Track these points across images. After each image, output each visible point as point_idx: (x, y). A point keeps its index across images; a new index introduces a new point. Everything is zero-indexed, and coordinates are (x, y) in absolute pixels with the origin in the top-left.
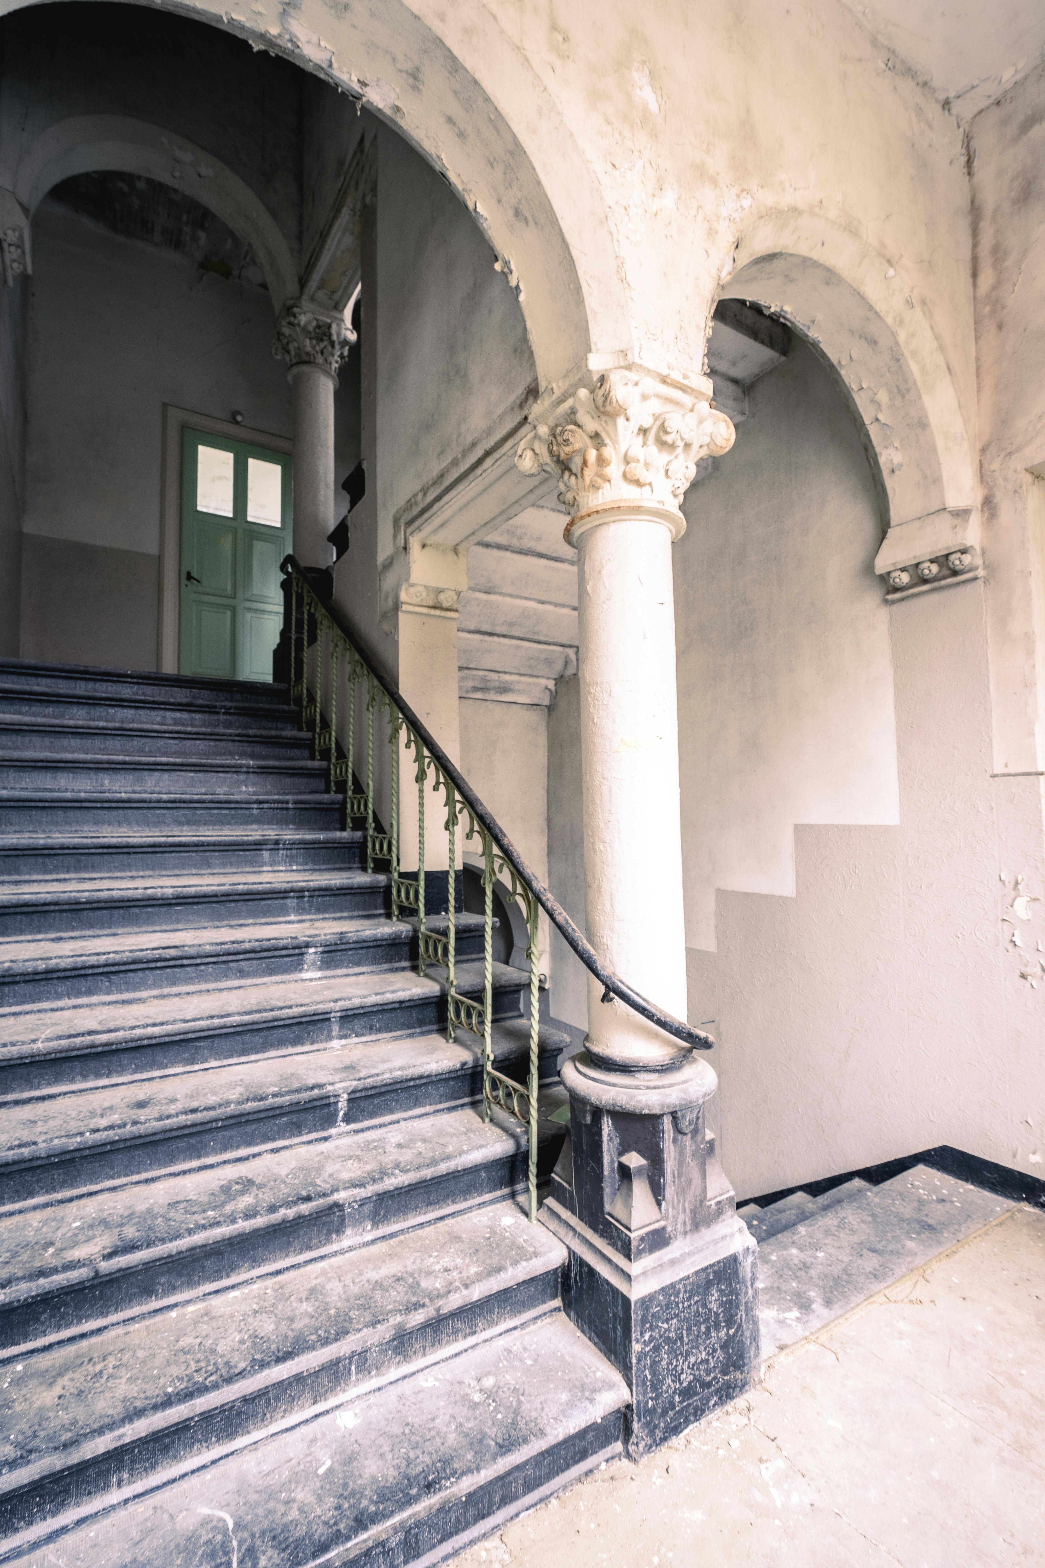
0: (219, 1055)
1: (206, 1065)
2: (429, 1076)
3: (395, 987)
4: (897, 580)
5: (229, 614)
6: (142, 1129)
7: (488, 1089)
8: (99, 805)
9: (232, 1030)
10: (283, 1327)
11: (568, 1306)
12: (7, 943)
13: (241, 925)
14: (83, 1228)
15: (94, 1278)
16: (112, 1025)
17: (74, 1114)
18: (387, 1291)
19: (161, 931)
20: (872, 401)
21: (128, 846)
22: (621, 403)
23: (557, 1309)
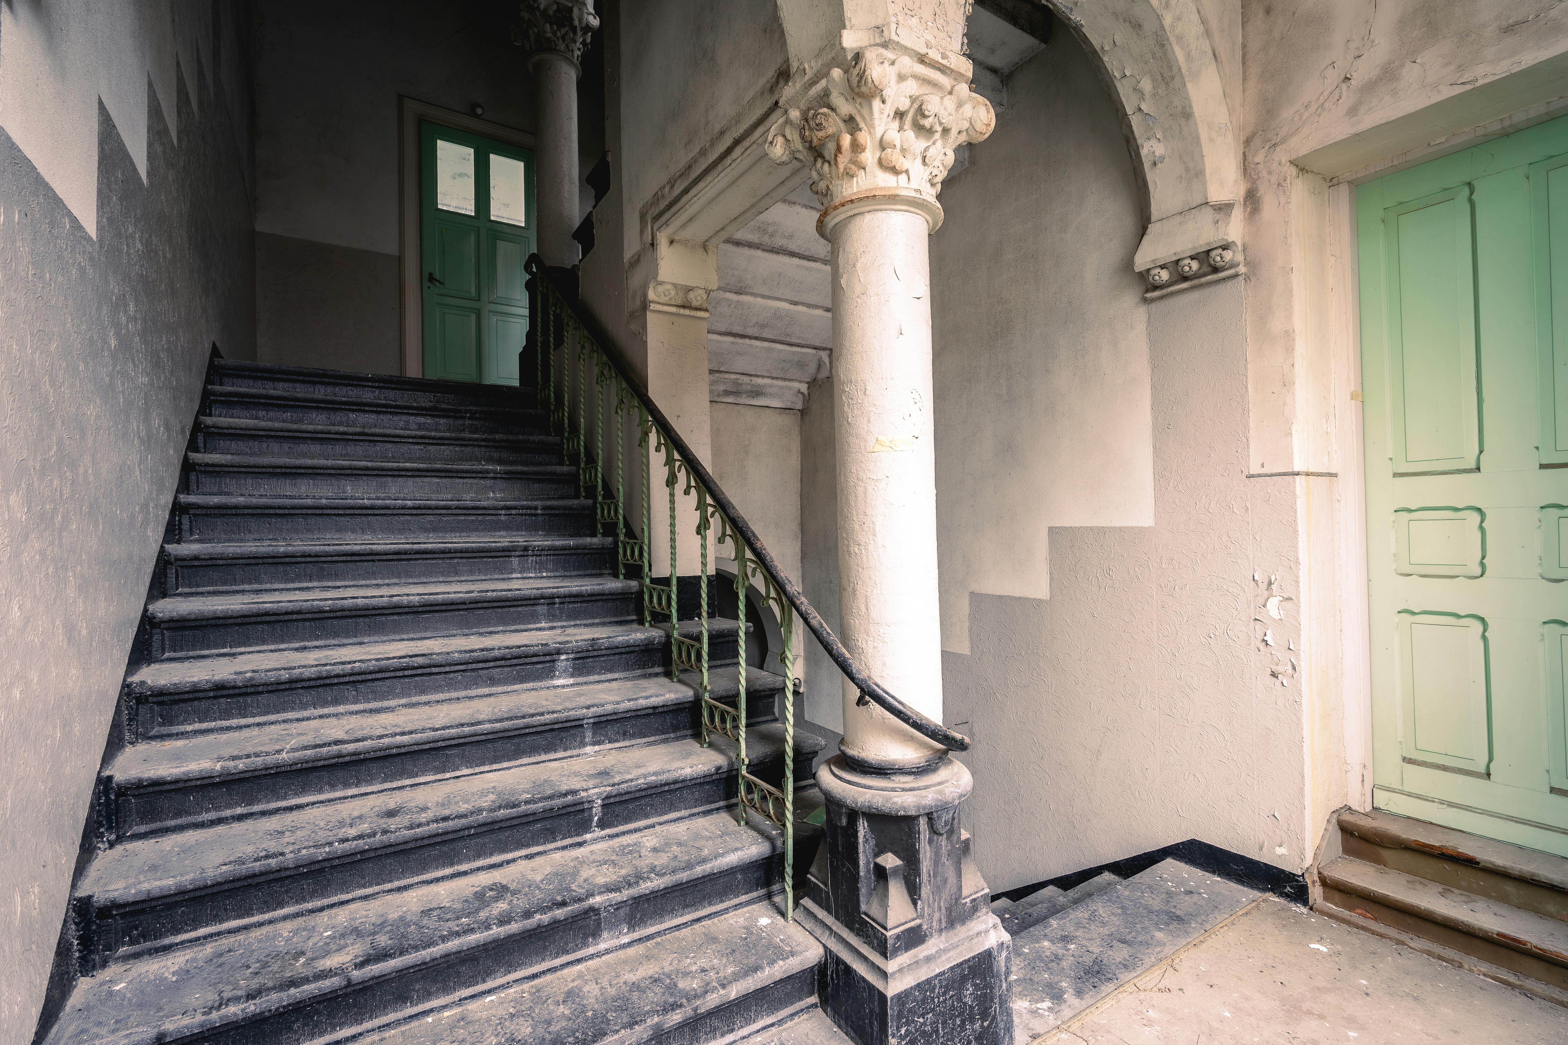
0: (470, 763)
1: (458, 773)
2: (683, 781)
3: (648, 693)
4: (1157, 278)
5: (473, 316)
6: (392, 838)
7: (743, 793)
8: (341, 512)
9: (483, 738)
10: (540, 1030)
11: (824, 1003)
12: (249, 653)
13: (491, 633)
14: (335, 937)
15: (346, 987)
16: (359, 734)
17: (322, 824)
18: (645, 992)
19: (408, 640)
20: (1135, 89)
21: (372, 553)
22: (876, 83)
23: (814, 1006)
